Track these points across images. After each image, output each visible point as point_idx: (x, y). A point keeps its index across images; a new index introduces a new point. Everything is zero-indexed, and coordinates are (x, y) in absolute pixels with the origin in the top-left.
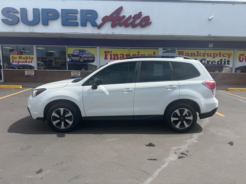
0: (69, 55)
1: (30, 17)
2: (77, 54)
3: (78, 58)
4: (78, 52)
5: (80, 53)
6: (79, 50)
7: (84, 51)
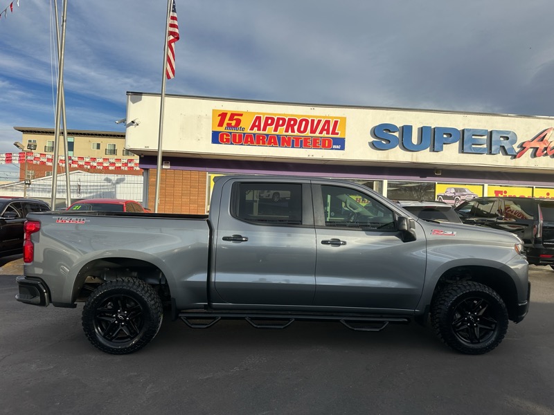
0: (438, 196)
1: (415, 140)
2: (451, 195)
3: (454, 201)
4: (453, 191)
5: (457, 194)
6: (455, 189)
7: (462, 190)
